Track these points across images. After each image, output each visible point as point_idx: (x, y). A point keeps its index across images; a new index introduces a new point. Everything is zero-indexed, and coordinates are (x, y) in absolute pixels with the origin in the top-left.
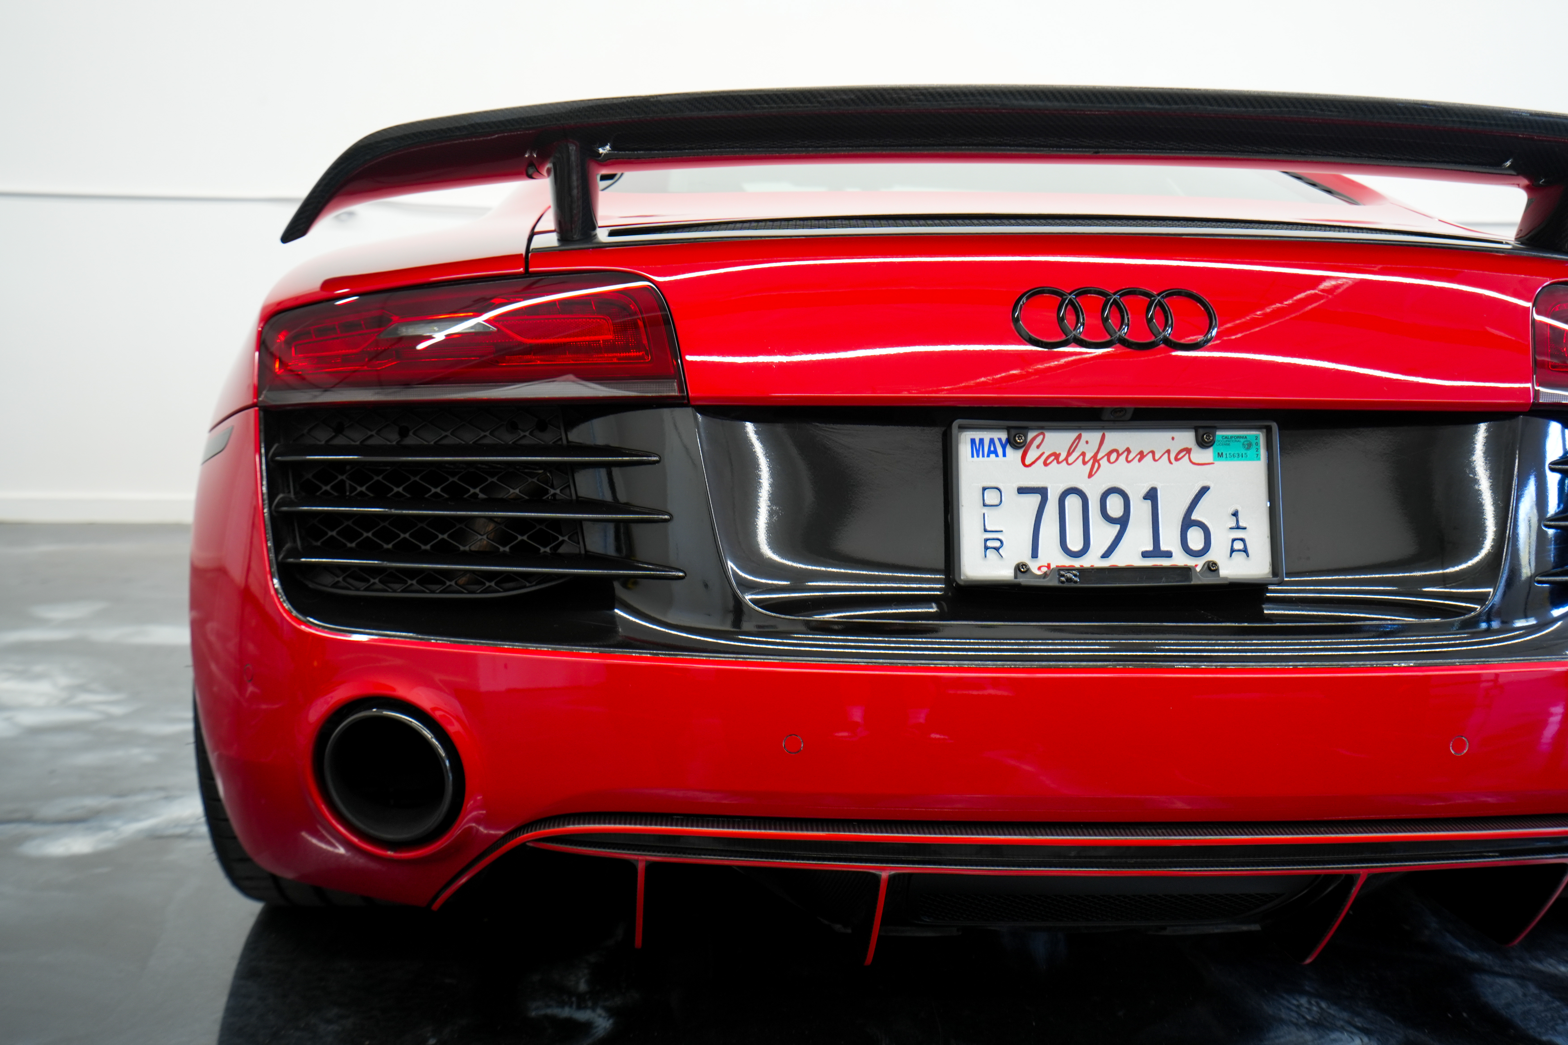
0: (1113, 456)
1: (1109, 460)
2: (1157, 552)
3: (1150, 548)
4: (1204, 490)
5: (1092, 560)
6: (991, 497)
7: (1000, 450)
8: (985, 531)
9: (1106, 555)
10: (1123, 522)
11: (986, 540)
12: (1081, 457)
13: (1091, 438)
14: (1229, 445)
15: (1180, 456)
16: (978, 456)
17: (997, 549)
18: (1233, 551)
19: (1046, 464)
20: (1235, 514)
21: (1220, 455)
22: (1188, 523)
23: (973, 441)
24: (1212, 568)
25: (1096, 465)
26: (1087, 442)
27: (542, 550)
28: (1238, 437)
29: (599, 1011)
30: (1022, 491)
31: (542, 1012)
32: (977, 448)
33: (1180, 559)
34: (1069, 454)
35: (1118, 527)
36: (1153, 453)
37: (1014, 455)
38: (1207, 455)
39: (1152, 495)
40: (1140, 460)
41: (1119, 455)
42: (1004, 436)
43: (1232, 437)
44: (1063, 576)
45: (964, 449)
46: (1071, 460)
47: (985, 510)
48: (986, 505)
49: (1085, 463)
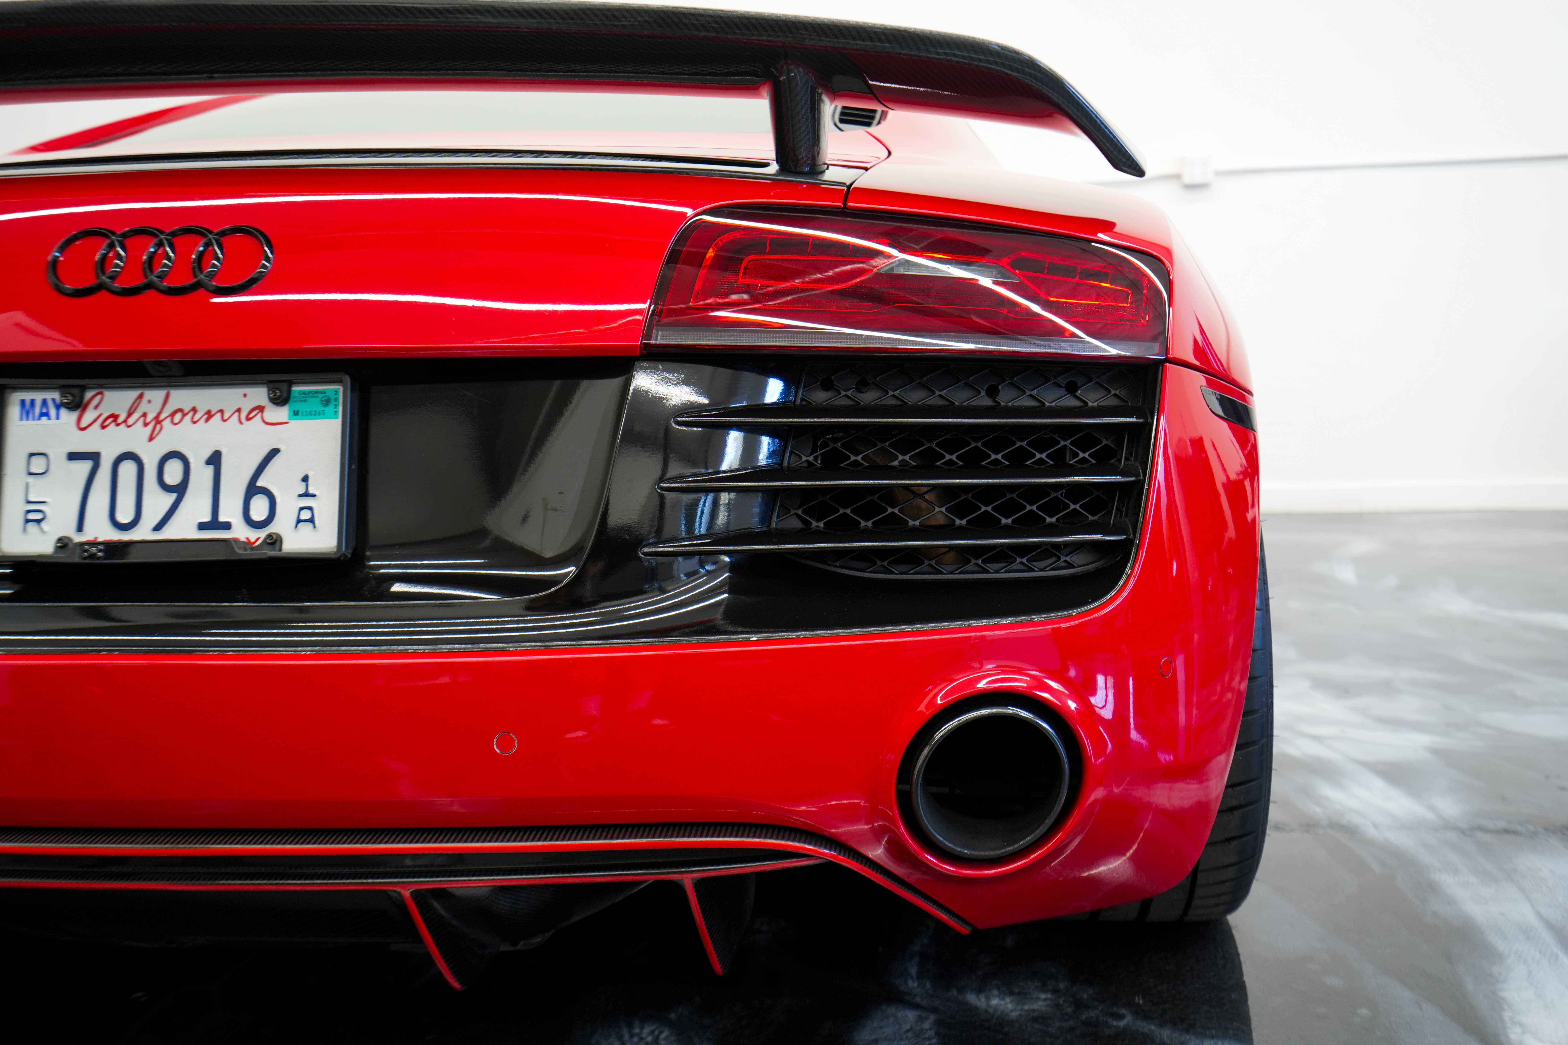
0: (178, 417)
1: (172, 421)
2: (214, 524)
4: (274, 452)
5: (143, 533)
6: (38, 465)
7: (53, 412)
8: (29, 502)
9: (158, 527)
10: (180, 490)
11: (29, 511)
12: (142, 419)
13: (155, 396)
14: (305, 401)
15: (251, 415)
17: (38, 521)
18: (299, 521)
19: (102, 426)
20: (305, 479)
21: (296, 413)
22: (253, 490)
23: (23, 402)
24: (274, 541)
25: (158, 427)
26: (149, 402)
28: (317, 392)
30: (73, 456)
32: (27, 409)
33: (241, 532)
34: (129, 414)
35: (174, 496)
36: (221, 411)
37: (68, 417)
38: (280, 414)
39: (215, 460)
40: (207, 420)
41: (184, 415)
42: (56, 395)
43: (310, 392)
44: (86, 551)
45: (13, 412)
46: (131, 421)
47: (31, 479)
48: (31, 474)
49: (146, 425)
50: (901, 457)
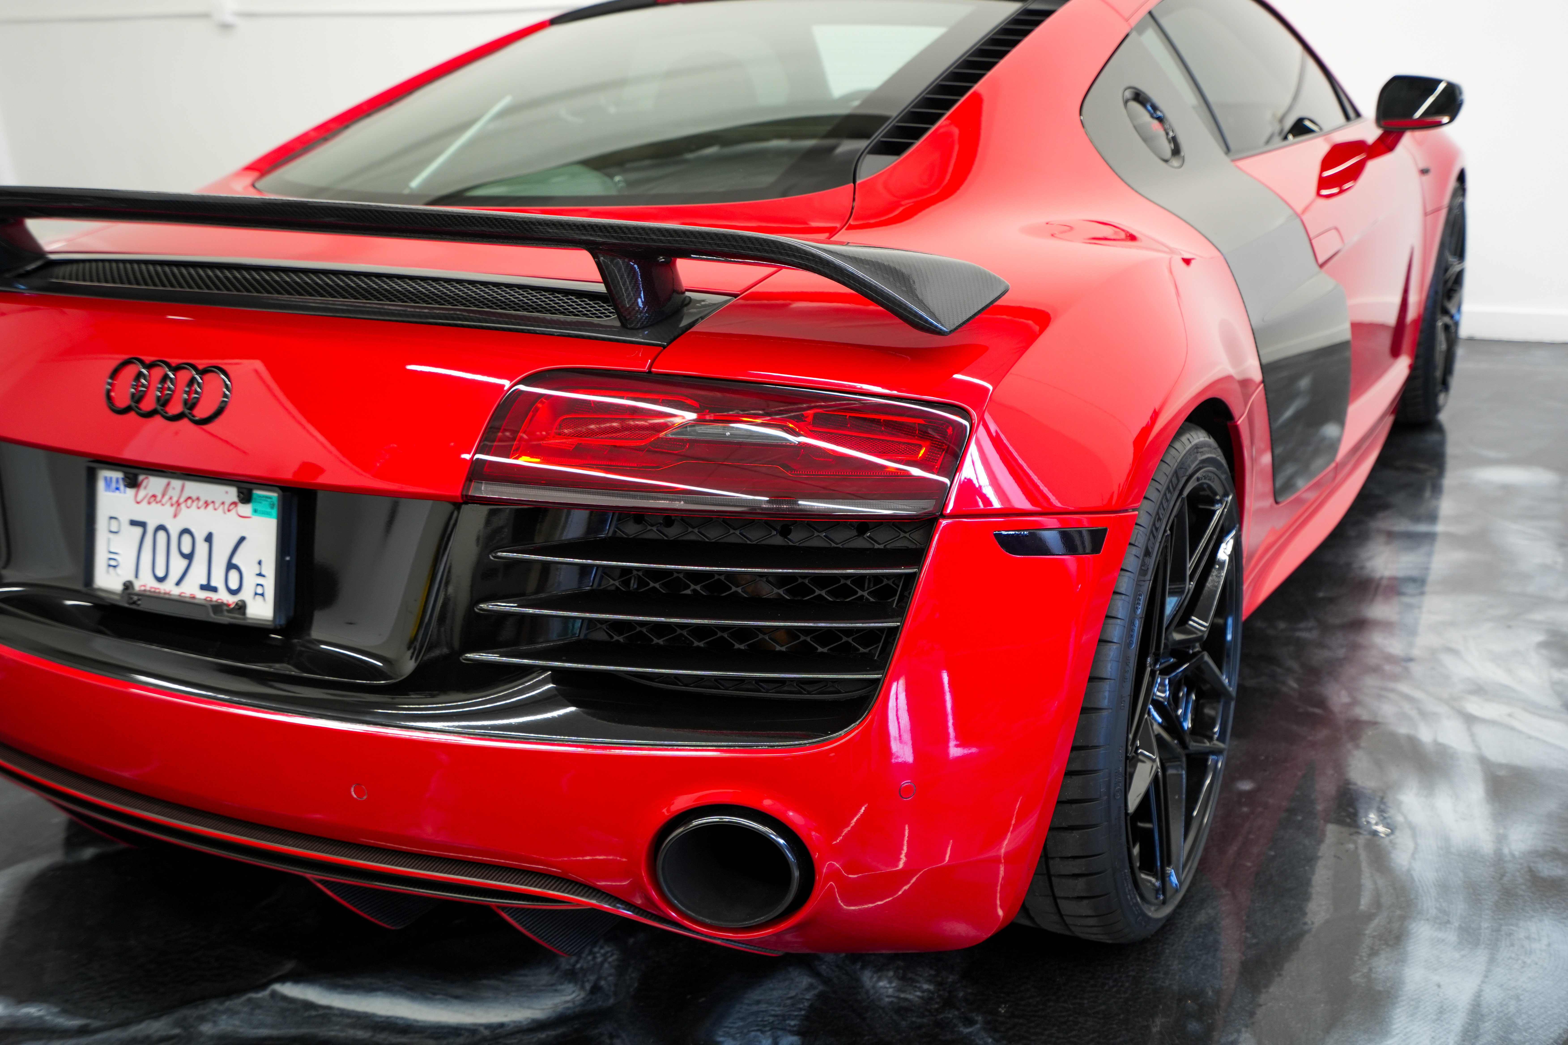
0: (189, 502)
1: (186, 505)
2: (208, 586)
4: (242, 539)
5: (169, 586)
6: (114, 526)
7: (121, 488)
8: (111, 552)
9: (178, 584)
10: (190, 558)
11: (110, 559)
12: (170, 501)
13: (176, 485)
14: (260, 502)
15: (230, 508)
16: (109, 490)
17: (115, 568)
18: (256, 594)
19: (149, 503)
20: (260, 563)
21: (255, 511)
22: (230, 566)
23: (105, 479)
24: (242, 606)
25: (179, 509)
26: (173, 489)
28: (267, 497)
30: (134, 523)
32: (108, 483)
33: (223, 596)
34: (163, 495)
35: (186, 562)
36: (214, 502)
37: (130, 493)
38: (245, 509)
39: (209, 538)
40: (205, 508)
41: (193, 501)
42: (122, 477)
43: (264, 497)
45: (101, 484)
46: (164, 501)
47: (112, 536)
48: (111, 532)
49: (172, 505)
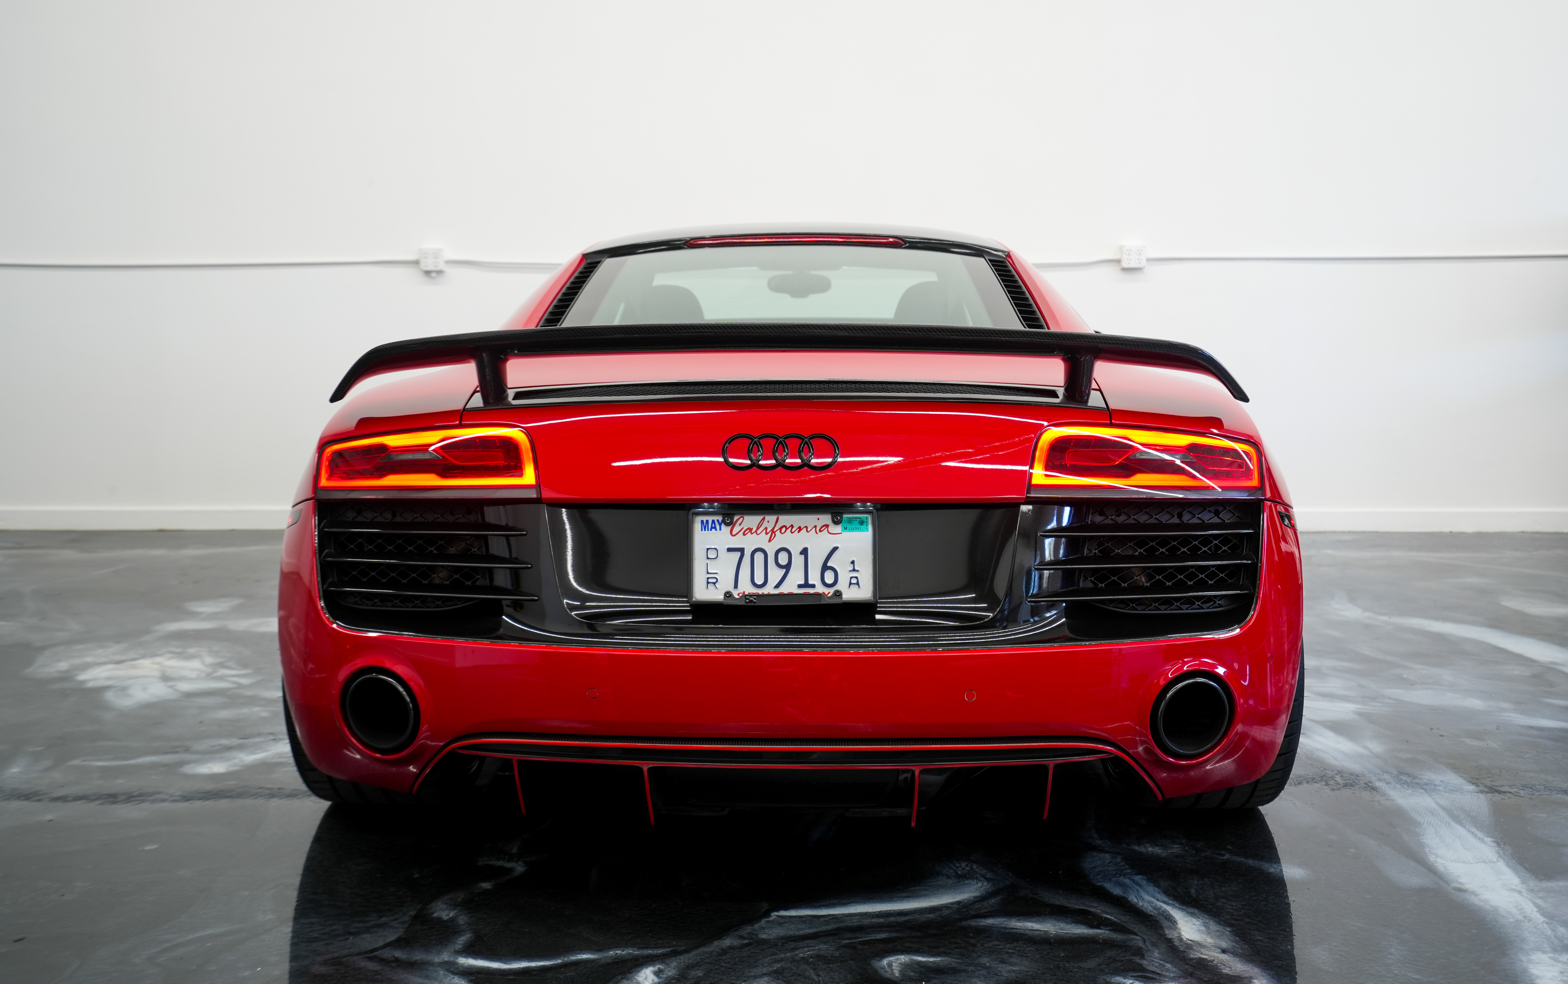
0: (784, 529)
1: (781, 532)
2: (806, 585)
3: (802, 582)
4: (835, 549)
5: (769, 589)
6: (712, 555)
7: (718, 527)
8: (708, 573)
9: (777, 586)
10: (788, 567)
11: (708, 578)
12: (765, 530)
13: (771, 519)
14: (851, 522)
15: (822, 530)
16: (705, 530)
17: (714, 583)
18: (851, 584)
19: (744, 534)
20: (853, 562)
21: (846, 528)
22: (825, 568)
23: (702, 522)
24: (838, 594)
25: (774, 535)
26: (768, 522)
27: (467, 583)
28: (856, 518)
29: (520, 863)
30: (729, 550)
31: (486, 863)
32: (704, 526)
33: (820, 589)
34: (758, 528)
35: (784, 570)
36: (806, 527)
37: (726, 529)
38: (838, 529)
39: (805, 552)
40: (799, 532)
41: (787, 529)
42: (720, 518)
43: (853, 518)
44: (748, 599)
45: (697, 526)
46: (759, 532)
47: (708, 561)
48: (708, 559)
49: (767, 534)
50: (1139, 551)
